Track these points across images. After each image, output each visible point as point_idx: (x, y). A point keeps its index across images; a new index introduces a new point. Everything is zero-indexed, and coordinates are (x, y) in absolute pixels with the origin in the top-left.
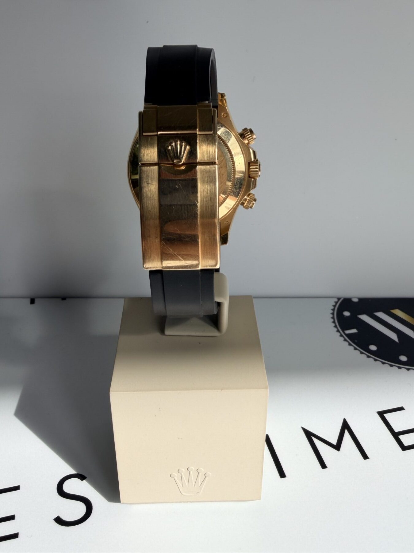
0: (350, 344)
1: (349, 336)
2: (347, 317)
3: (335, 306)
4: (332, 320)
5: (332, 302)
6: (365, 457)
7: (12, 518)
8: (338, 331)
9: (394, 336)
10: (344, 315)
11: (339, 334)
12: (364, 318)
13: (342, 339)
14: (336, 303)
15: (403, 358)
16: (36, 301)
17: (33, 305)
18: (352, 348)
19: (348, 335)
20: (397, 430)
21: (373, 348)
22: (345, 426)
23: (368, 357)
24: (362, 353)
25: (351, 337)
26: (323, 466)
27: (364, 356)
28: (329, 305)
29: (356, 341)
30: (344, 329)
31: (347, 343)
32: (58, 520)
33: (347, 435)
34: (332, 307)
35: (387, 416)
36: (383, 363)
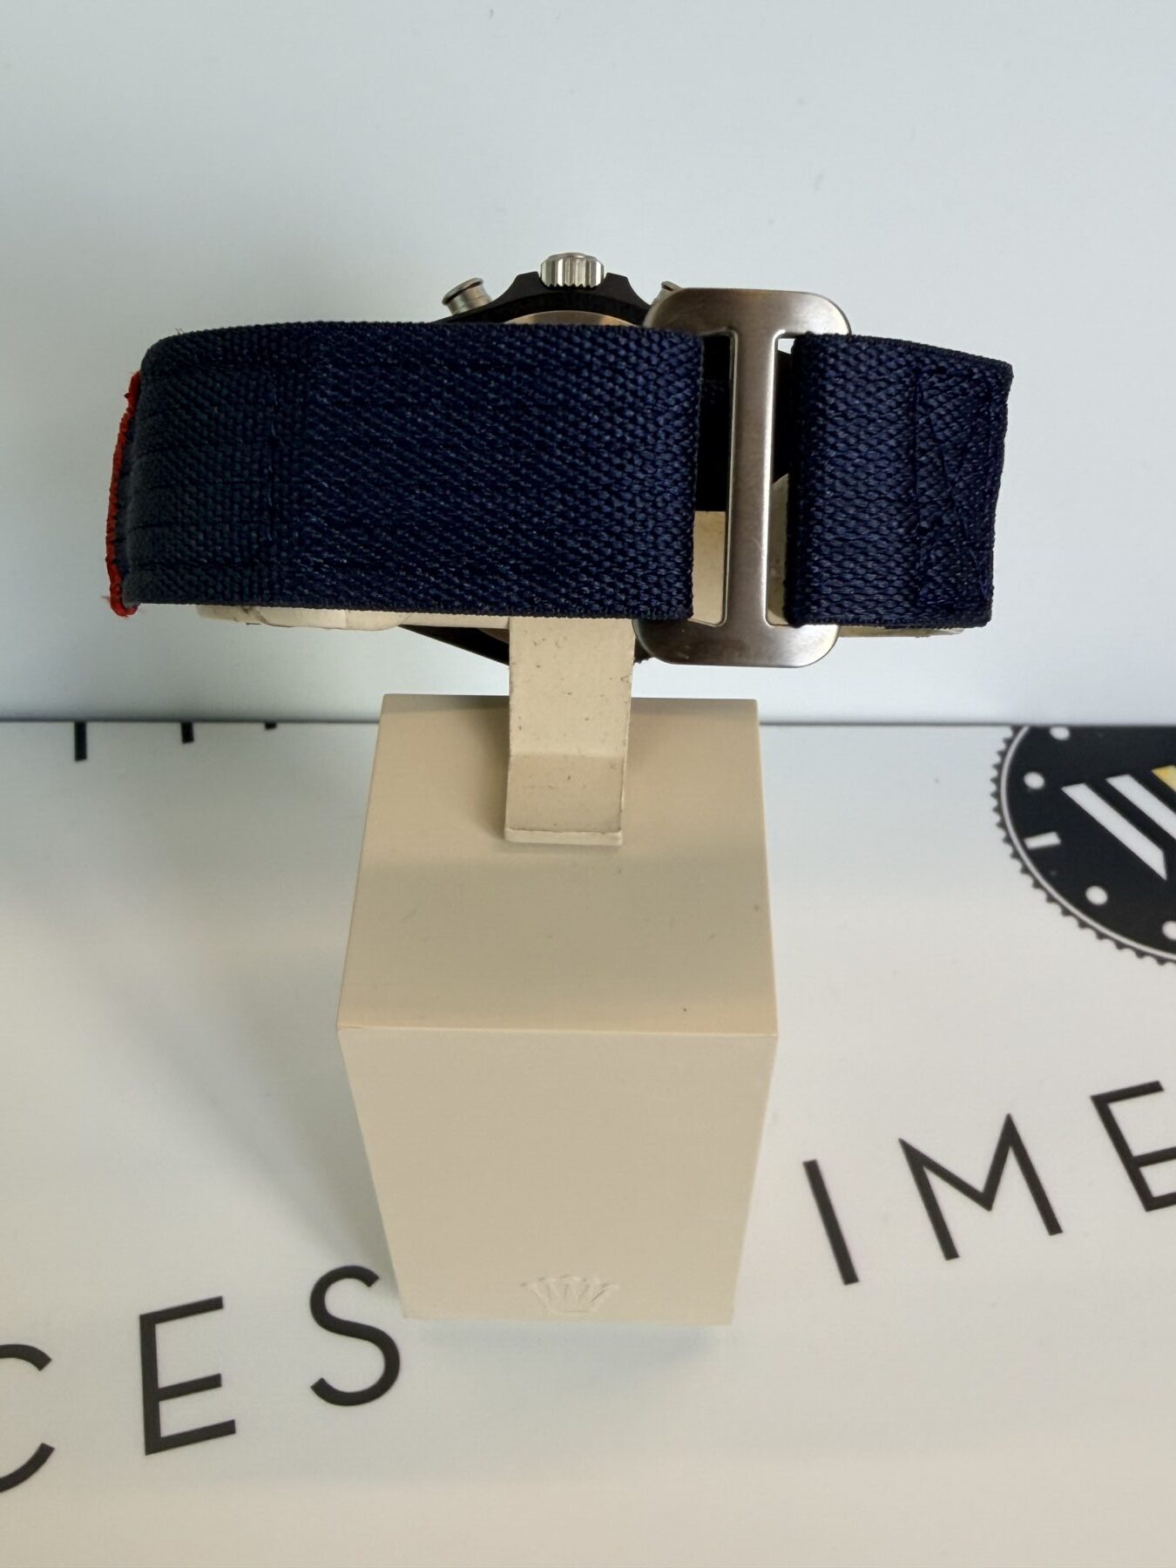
0: (1037, 885)
1: (1036, 855)
2: (1037, 793)
3: (1003, 754)
4: (994, 801)
5: (997, 740)
6: (1053, 1226)
7: (213, 1382)
8: (1008, 840)
9: (1154, 858)
10: (1024, 787)
11: (1008, 850)
12: (1082, 795)
13: (1017, 865)
14: (1009, 742)
15: (1173, 930)
16: (198, 729)
17: (189, 746)
18: (1041, 895)
19: (1033, 855)
20: (1138, 1148)
21: (1097, 896)
22: (1010, 1139)
23: (1083, 925)
24: (1066, 912)
25: (1038, 856)
26: (950, 1251)
27: (1071, 923)
28: (988, 750)
29: (1053, 873)
30: (1023, 832)
31: (1028, 881)
32: (323, 1390)
33: (1012, 1165)
34: (997, 759)
35: (1117, 1109)
36: (1120, 946)
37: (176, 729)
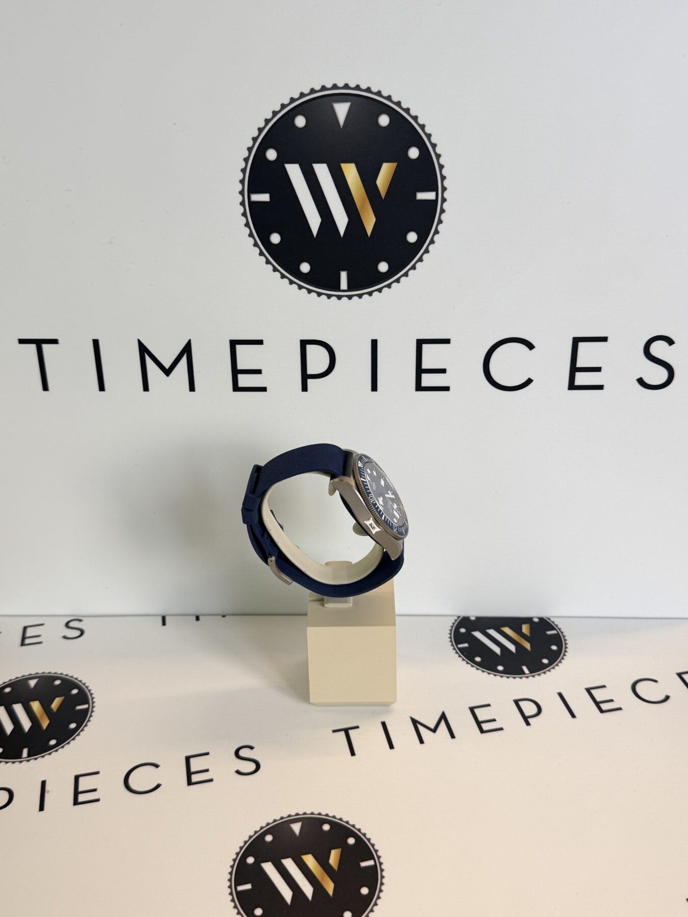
0: (460, 656)
1: (461, 650)
2: (463, 633)
3: (454, 624)
5: (452, 620)
6: (453, 736)
8: (452, 645)
9: (497, 650)
10: (459, 632)
11: (452, 647)
12: (477, 634)
13: (454, 651)
14: (456, 621)
15: (500, 668)
16: (201, 618)
17: (198, 622)
18: (461, 659)
20: (480, 719)
21: (478, 659)
22: (443, 717)
23: (472, 666)
24: (468, 663)
25: (460, 649)
26: (421, 741)
28: (449, 623)
29: (465, 653)
30: (457, 643)
31: (457, 655)
32: (238, 772)
33: (443, 723)
34: (452, 625)
35: (476, 711)
36: (483, 671)
37: (194, 618)
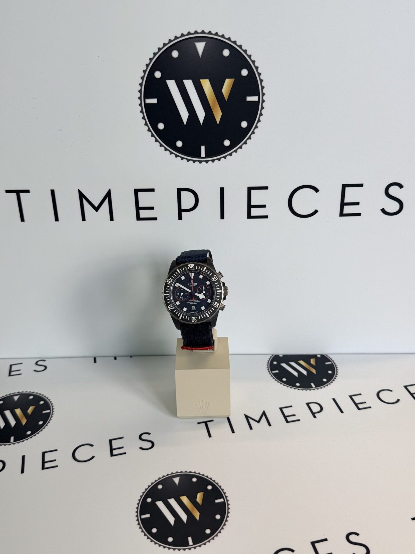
0: (273, 378)
2: (275, 365)
3: (270, 359)
4: (267, 366)
5: (269, 357)
6: (270, 425)
7: (122, 448)
8: (269, 372)
9: (296, 374)
10: (273, 364)
12: (284, 365)
13: (270, 375)
14: (271, 357)
15: (298, 384)
17: (116, 360)
18: (274, 379)
19: (273, 374)
20: (286, 414)
21: (284, 380)
22: (264, 414)
24: (278, 382)
26: (251, 428)
28: (267, 358)
29: (277, 376)
30: (272, 370)
32: (141, 448)
33: (264, 417)
34: (268, 360)
35: (284, 410)
36: (287, 387)
37: (113, 358)
